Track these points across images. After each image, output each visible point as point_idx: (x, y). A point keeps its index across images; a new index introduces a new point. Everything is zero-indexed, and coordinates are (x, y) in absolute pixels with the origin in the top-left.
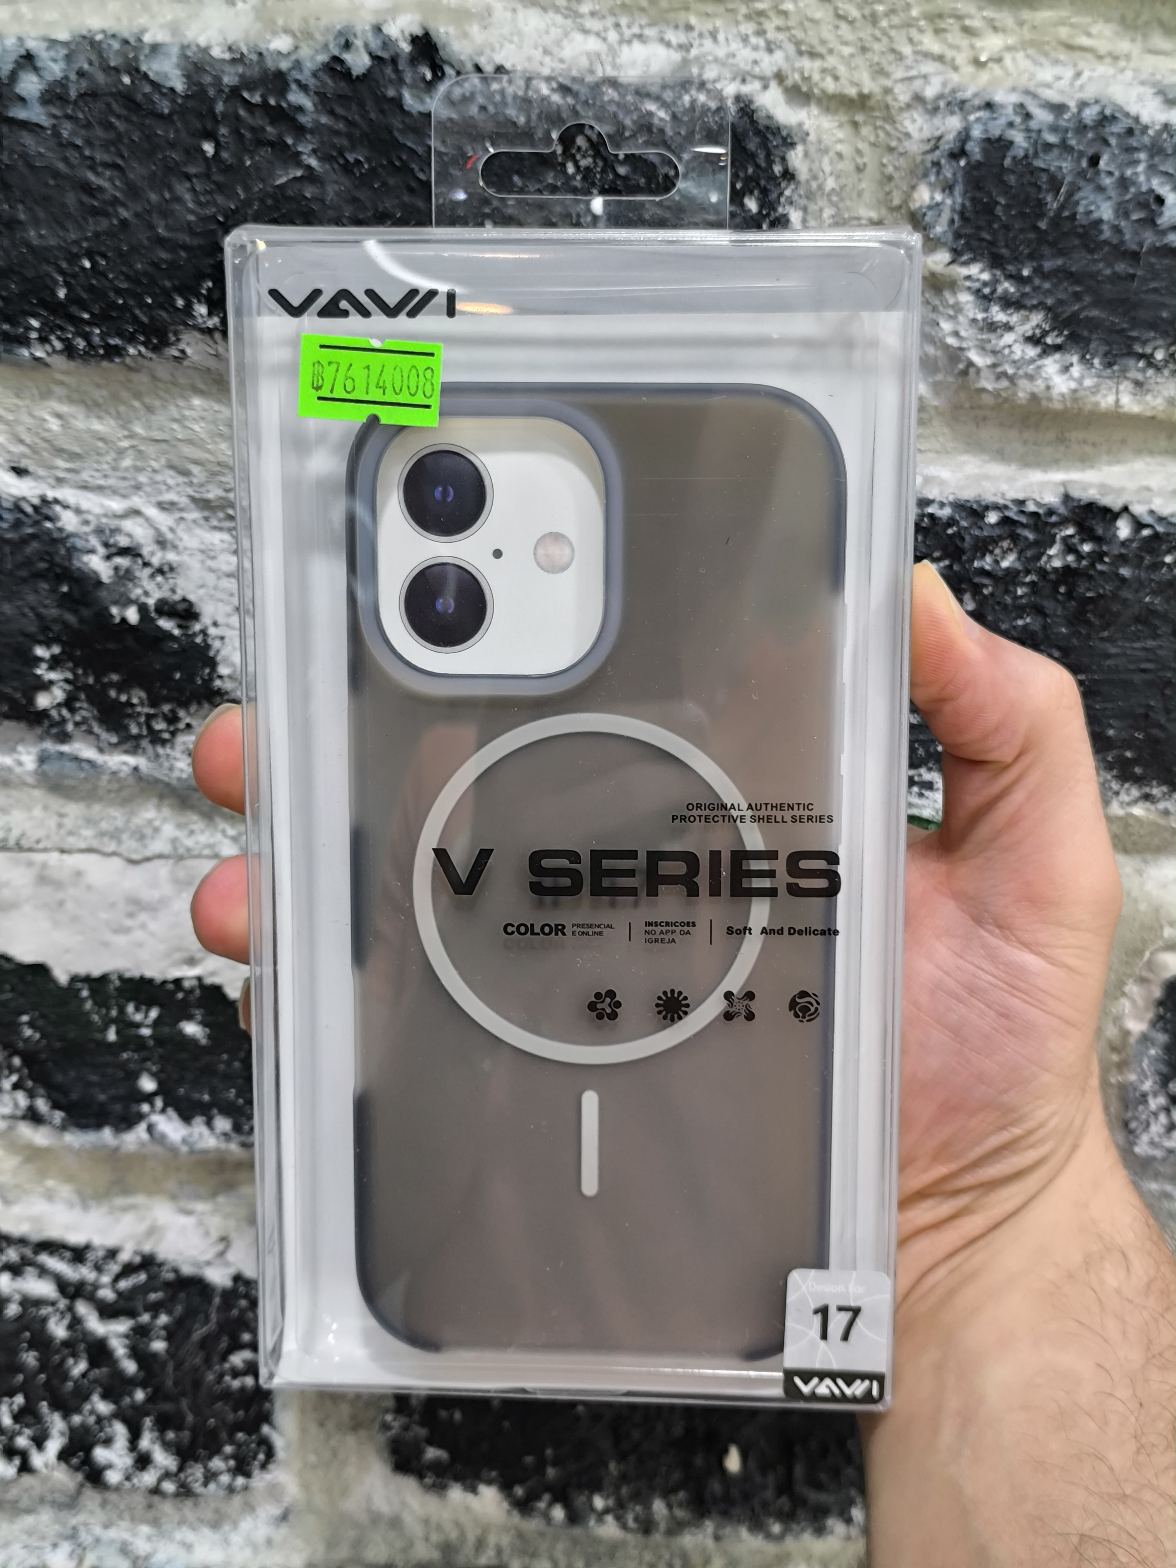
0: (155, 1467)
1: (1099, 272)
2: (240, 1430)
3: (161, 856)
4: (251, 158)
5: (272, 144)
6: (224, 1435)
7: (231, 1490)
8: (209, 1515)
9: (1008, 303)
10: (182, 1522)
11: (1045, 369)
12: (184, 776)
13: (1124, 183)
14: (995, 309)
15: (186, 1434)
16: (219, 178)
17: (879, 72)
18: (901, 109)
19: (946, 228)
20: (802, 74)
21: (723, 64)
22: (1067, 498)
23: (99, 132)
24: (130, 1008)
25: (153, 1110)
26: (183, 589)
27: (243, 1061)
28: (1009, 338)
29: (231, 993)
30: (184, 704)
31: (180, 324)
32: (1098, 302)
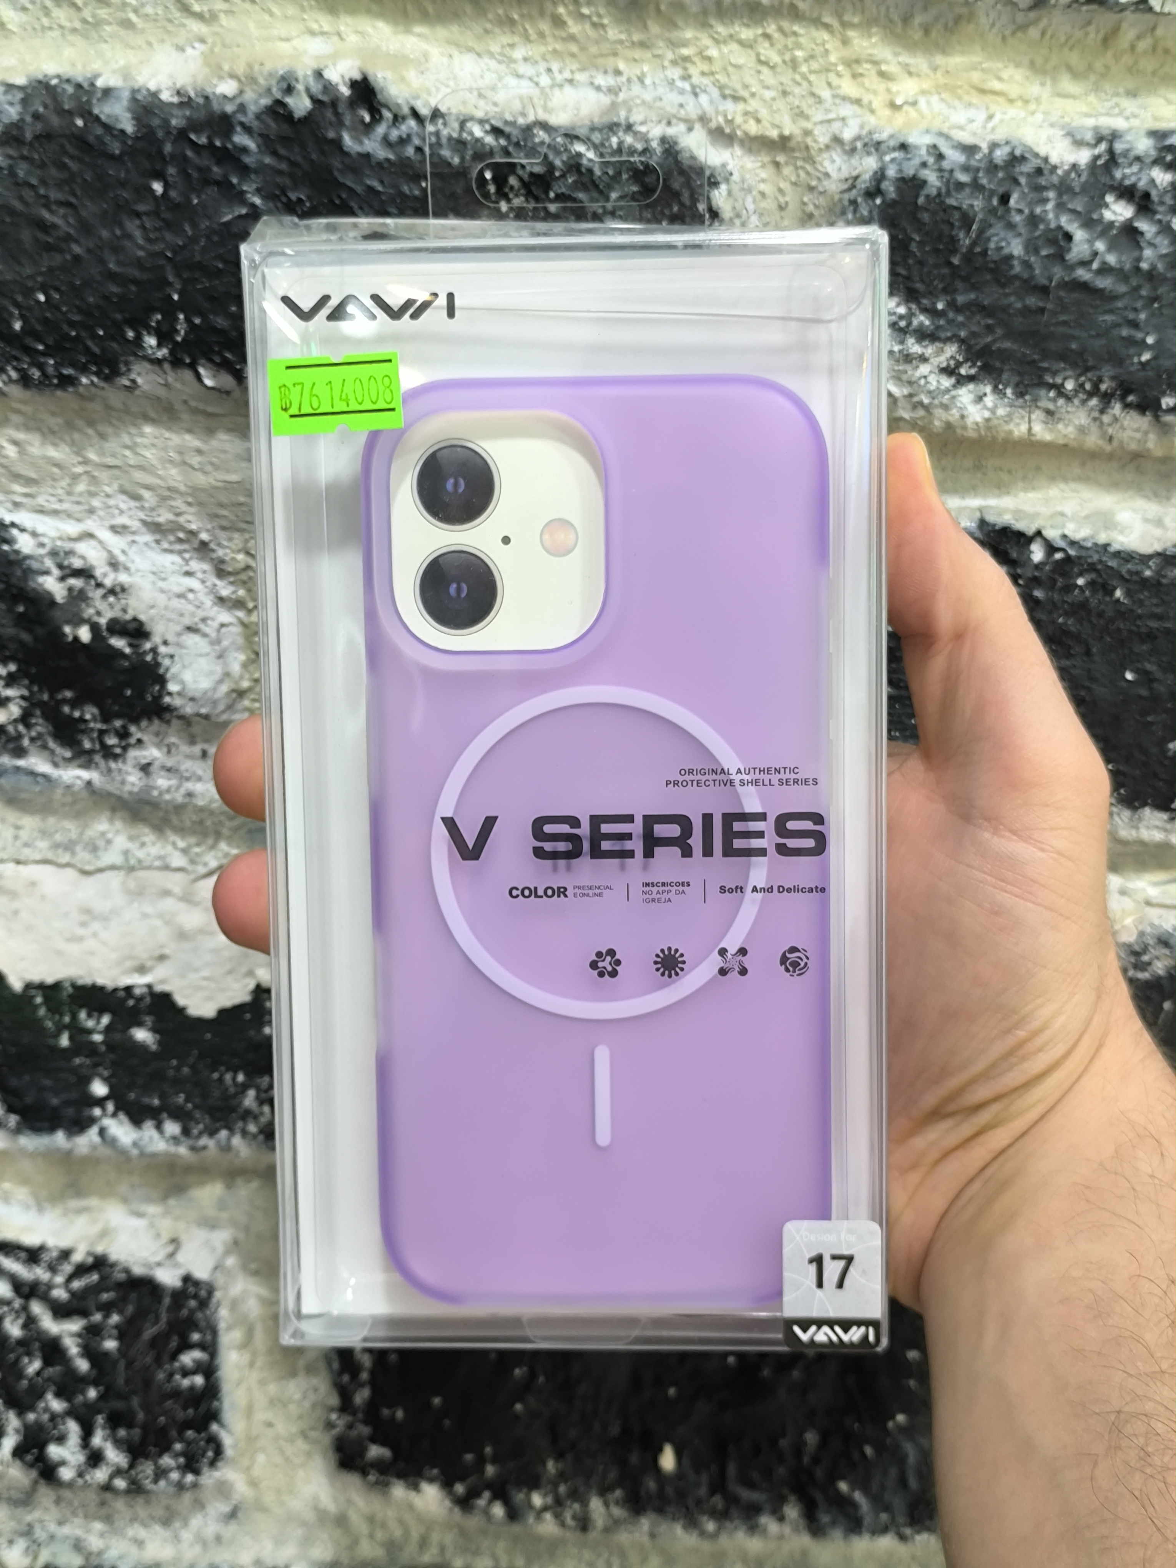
0: (107, 1464)
1: (1010, 305)
2: (190, 1428)
3: (113, 868)
4: (199, 197)
5: (218, 183)
6: (174, 1433)
7: (180, 1487)
8: (160, 1512)
9: (922, 335)
10: (134, 1519)
11: (960, 398)
12: (136, 789)
13: (1033, 220)
14: (911, 341)
15: (137, 1432)
16: (167, 216)
17: (800, 114)
18: (820, 150)
20: (725, 116)
21: (650, 107)
22: (982, 523)
23: (54, 172)
24: (83, 1015)
25: (104, 1114)
26: (134, 609)
27: (192, 1067)
28: (924, 369)
29: (180, 1000)
30: (135, 720)
31: (130, 355)
32: (1009, 334)
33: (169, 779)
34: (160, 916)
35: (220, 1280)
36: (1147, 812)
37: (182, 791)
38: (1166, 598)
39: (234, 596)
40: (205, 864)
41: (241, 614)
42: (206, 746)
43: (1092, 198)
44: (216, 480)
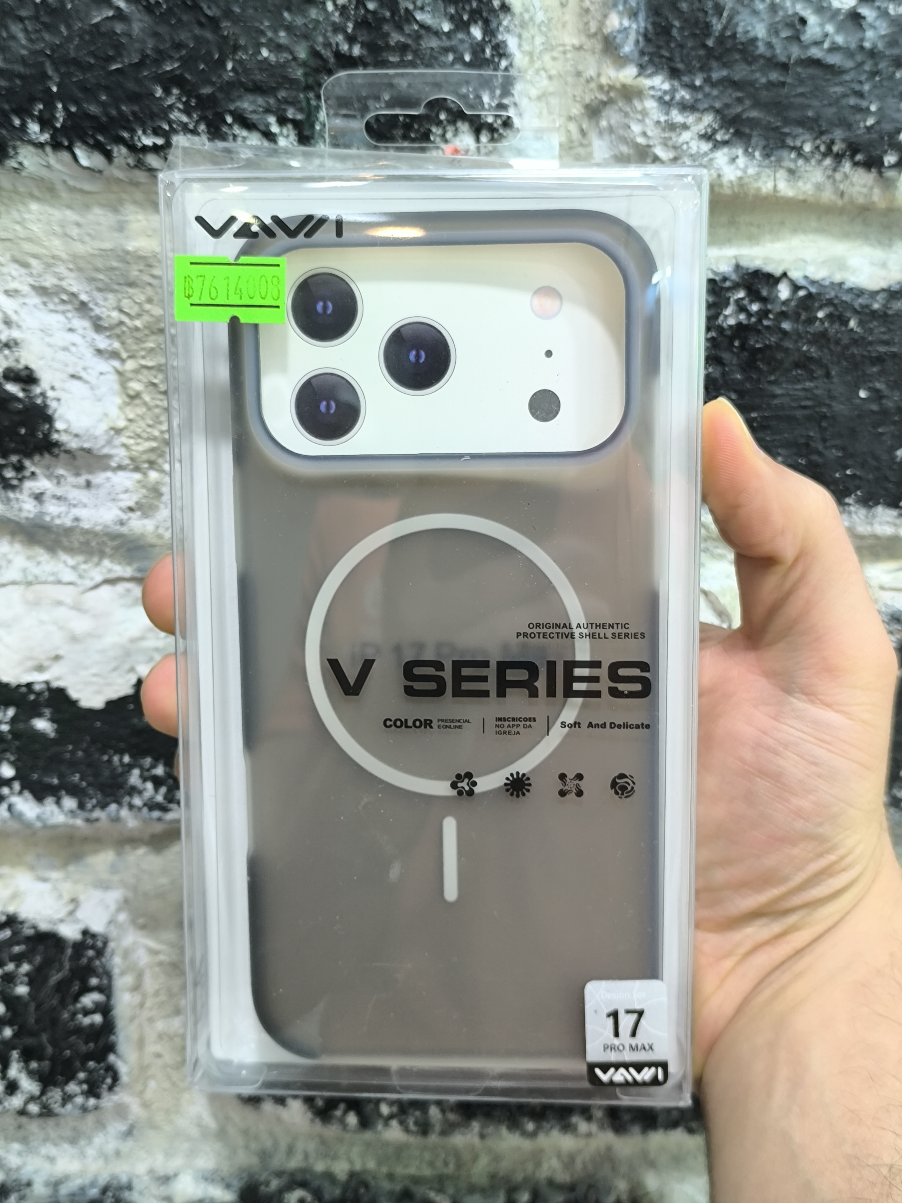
0: (22, 1092)
1: (756, 80)
2: (91, 1060)
3: (14, 583)
4: (72, 2)
6: (78, 1064)
7: (84, 1109)
8: (68, 1133)
9: (685, 107)
10: (46, 1140)
11: (716, 161)
12: (31, 516)
13: (773, 8)
14: (674, 112)
15: (46, 1063)
16: (46, 19)
19: (633, 47)
22: (738, 267)
25: (12, 793)
26: (25, 360)
27: (84, 751)
28: (686, 136)
29: (74, 694)
30: (29, 455)
31: (18, 140)
32: (757, 104)
33: (60, 506)
34: (55, 623)
35: (113, 933)
36: (880, 510)
37: (71, 516)
38: (892, 327)
39: (110, 349)
40: (92, 579)
41: (116, 364)
42: (90, 477)
44: (94, 249)
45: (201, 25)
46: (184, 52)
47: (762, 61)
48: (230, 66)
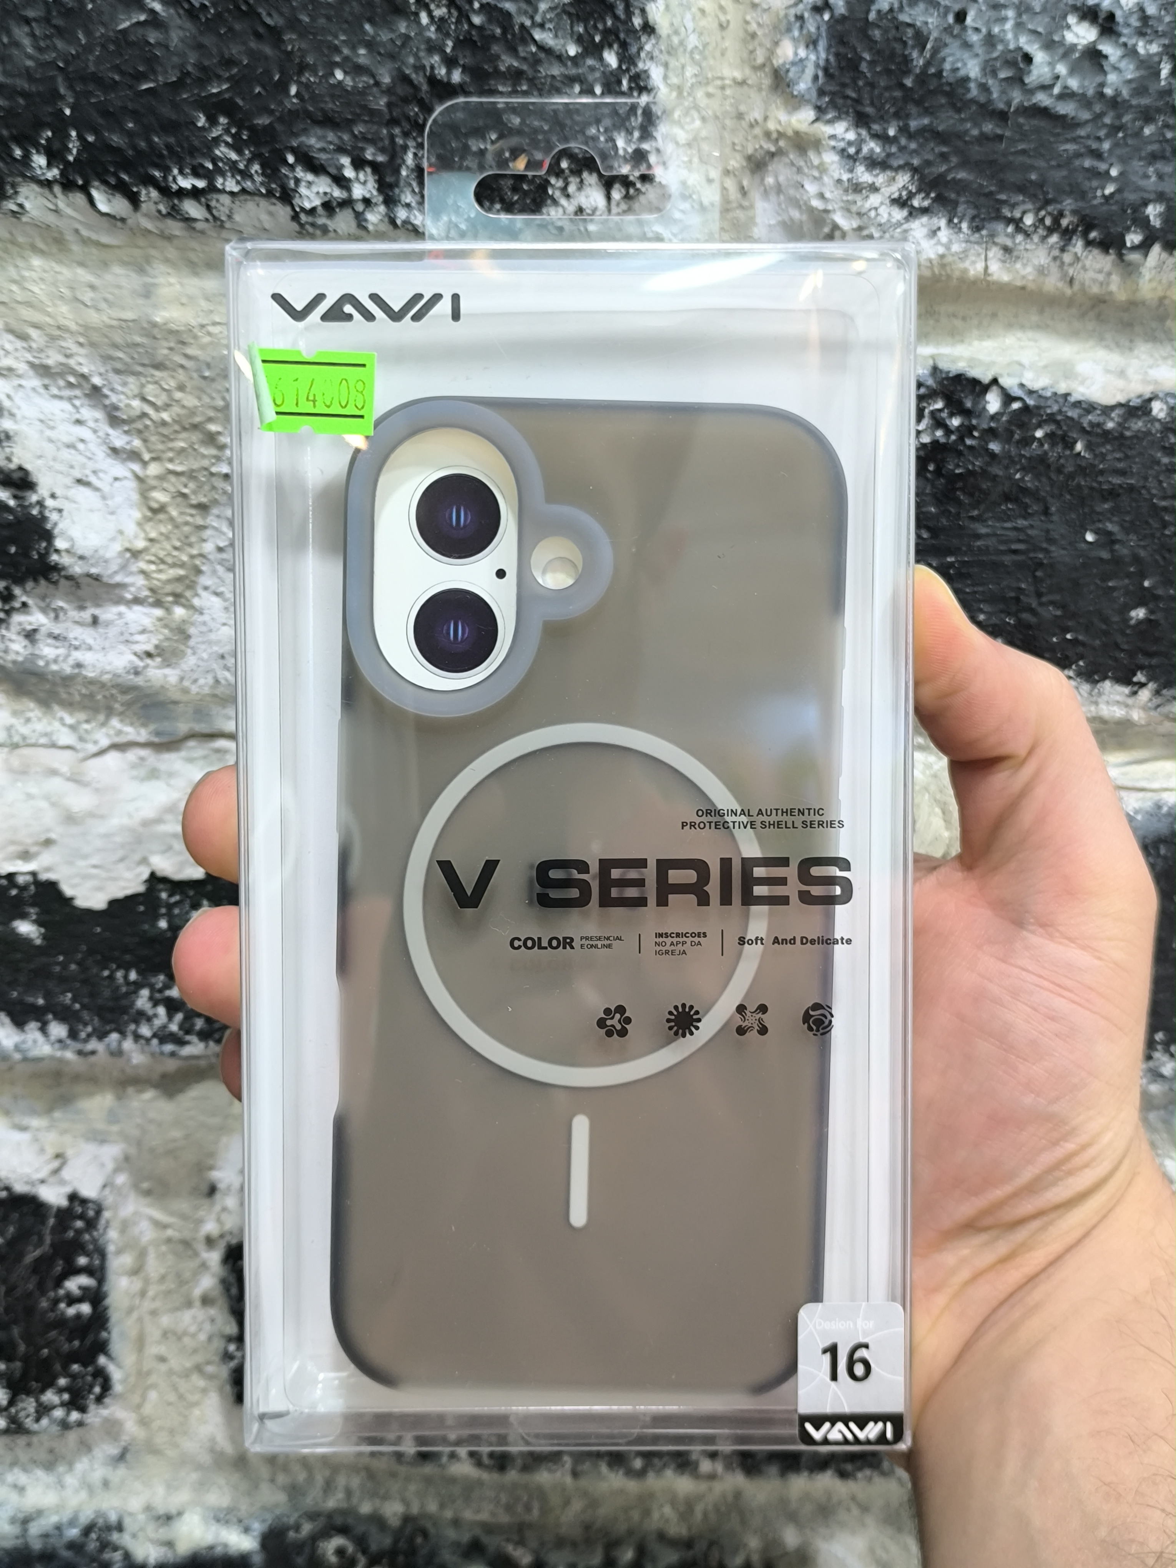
1: (966, 132)
2: (76, 1362)
6: (58, 1367)
7: (65, 1425)
8: (43, 1456)
9: (873, 163)
10: (14, 1464)
11: (912, 233)
12: (20, 659)
13: (990, 40)
14: (860, 169)
15: (18, 1364)
16: (59, 22)
19: (810, 84)
22: (935, 370)
26: (19, 458)
27: (79, 964)
28: (874, 200)
29: (68, 890)
30: (20, 581)
31: (18, 175)
32: (965, 163)
33: (57, 647)
34: (47, 797)
35: (109, 1199)
36: (1107, 684)
37: (71, 661)
38: (1130, 453)
39: (128, 447)
40: (96, 742)
41: (136, 467)
42: (97, 611)
43: (1054, 18)
44: (110, 318)
45: (258, 36)
46: (235, 71)
47: (974, 108)
48: (293, 90)
